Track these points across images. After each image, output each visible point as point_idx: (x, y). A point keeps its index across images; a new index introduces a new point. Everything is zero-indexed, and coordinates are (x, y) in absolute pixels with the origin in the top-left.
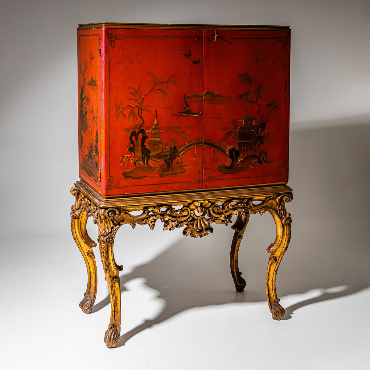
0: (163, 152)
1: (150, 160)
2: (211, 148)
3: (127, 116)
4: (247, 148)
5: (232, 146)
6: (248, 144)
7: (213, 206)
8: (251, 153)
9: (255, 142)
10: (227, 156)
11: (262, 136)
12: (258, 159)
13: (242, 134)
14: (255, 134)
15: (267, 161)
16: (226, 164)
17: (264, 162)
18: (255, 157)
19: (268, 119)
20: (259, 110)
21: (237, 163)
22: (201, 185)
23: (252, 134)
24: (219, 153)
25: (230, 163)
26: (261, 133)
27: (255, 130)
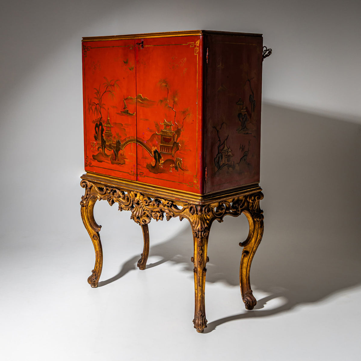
0: (113, 144)
1: (106, 148)
2: (141, 146)
3: (94, 111)
4: (167, 151)
5: (156, 148)
6: (168, 148)
7: (144, 199)
8: (169, 157)
9: (173, 147)
10: (153, 156)
11: (178, 143)
12: (175, 164)
13: (163, 137)
14: (172, 140)
15: (182, 168)
16: (152, 164)
17: (180, 169)
18: (173, 162)
19: (183, 126)
20: (175, 116)
21: (160, 164)
22: (136, 178)
23: (170, 139)
24: (147, 153)
25: (154, 163)
26: (177, 139)
27: (173, 135)
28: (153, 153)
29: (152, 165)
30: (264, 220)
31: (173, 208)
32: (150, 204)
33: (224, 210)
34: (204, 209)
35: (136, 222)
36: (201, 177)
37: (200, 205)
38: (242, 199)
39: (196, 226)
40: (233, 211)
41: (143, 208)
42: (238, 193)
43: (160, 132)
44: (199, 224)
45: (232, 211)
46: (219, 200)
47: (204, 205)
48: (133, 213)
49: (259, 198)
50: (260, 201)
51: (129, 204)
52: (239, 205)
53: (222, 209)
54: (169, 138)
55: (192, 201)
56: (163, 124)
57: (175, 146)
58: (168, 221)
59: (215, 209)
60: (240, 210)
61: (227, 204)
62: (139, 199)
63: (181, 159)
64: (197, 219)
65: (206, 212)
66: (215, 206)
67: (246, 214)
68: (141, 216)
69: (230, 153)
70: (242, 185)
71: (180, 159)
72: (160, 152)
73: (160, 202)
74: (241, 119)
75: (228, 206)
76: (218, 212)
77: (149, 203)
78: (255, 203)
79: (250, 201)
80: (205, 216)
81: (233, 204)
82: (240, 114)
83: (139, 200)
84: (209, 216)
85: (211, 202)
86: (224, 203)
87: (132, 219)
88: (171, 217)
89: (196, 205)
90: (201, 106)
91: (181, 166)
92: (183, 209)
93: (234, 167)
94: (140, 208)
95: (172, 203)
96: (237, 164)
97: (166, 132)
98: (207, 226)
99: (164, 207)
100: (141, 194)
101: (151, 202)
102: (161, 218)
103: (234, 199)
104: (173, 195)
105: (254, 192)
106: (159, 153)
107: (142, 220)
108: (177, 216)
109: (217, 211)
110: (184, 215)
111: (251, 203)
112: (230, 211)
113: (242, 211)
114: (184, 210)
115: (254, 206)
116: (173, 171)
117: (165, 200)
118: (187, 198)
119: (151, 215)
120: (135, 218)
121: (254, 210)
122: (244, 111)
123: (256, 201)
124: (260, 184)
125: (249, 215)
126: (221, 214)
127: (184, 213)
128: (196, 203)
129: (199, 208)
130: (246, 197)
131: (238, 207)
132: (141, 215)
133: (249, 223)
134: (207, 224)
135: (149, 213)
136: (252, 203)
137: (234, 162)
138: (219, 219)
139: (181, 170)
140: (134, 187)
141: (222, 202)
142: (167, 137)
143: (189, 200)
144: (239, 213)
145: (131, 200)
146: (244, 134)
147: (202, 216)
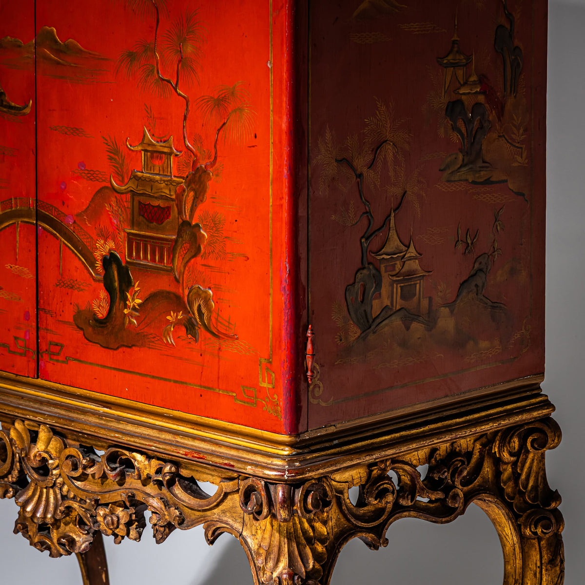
2: (55, 236)
4: (153, 260)
5: (111, 245)
6: (157, 245)
7: (68, 452)
8: (164, 284)
9: (176, 241)
10: (99, 277)
11: (197, 225)
12: (186, 312)
13: (140, 202)
14: (175, 212)
15: (215, 331)
16: (96, 309)
17: (203, 329)
18: (177, 302)
19: (216, 158)
20: (185, 119)
21: (126, 311)
22: (33, 365)
23: (166, 211)
24: (77, 263)
25: (105, 306)
26: (192, 211)
27: (177, 196)
28: (99, 264)
29: (95, 314)
30: (564, 533)
31: (178, 490)
32: (90, 471)
33: (390, 498)
34: (299, 494)
35: (35, 545)
36: (286, 364)
37: (286, 481)
38: (470, 449)
39: (270, 564)
40: (431, 502)
41: (61, 489)
42: (450, 426)
43: (126, 180)
44: (282, 559)
45: (426, 500)
46: (368, 459)
47: (302, 482)
48: (24, 506)
49: (541, 444)
50: (548, 452)
51: (9, 473)
52: (455, 472)
53: (381, 494)
54: (162, 205)
55: (251, 464)
56: (140, 148)
57: (186, 237)
58: (158, 542)
59: (352, 496)
60: (461, 494)
61: (404, 470)
62: (47, 452)
63: (210, 292)
64: (271, 536)
65: (310, 507)
66: (350, 483)
67: (490, 510)
68: (56, 523)
69: (415, 265)
70: (469, 391)
71: (206, 292)
72: (127, 262)
73: (129, 464)
74: (461, 124)
75: (406, 479)
76: (365, 505)
77: (85, 467)
78: (527, 465)
79: (506, 455)
80: (306, 525)
81: (431, 470)
82: (454, 108)
83: (46, 455)
84: (325, 523)
85: (330, 469)
86: (392, 469)
87: (20, 534)
88: (170, 527)
89: (269, 483)
90: (285, 76)
91: (209, 319)
92: (218, 494)
93: (430, 320)
94: (52, 487)
95: (173, 469)
96: (446, 305)
97: (152, 180)
98: (317, 566)
99: (144, 485)
100: (55, 432)
101: (93, 463)
102: (133, 533)
103: (434, 451)
104: (179, 439)
105: (518, 418)
106: (123, 264)
107: (59, 540)
108: (193, 524)
109: (361, 503)
110: (222, 522)
111: (507, 464)
112: (419, 498)
113: (469, 498)
114: (222, 501)
115: (520, 475)
116: (177, 338)
117: (149, 457)
118: (233, 453)
119: (92, 516)
120: (33, 529)
121: (522, 494)
122: (469, 93)
123: (531, 456)
124: (547, 386)
125: (499, 514)
126: (380, 512)
127: (224, 512)
128: (267, 472)
129: (280, 494)
130: (487, 441)
131: (453, 482)
132: (53, 517)
133: (503, 546)
134: (317, 557)
135: (87, 510)
136: (515, 464)
137: (430, 299)
138: (370, 536)
139: (209, 335)
140: (27, 403)
141: (383, 466)
142: (156, 203)
143: (239, 460)
144: (455, 509)
145: (13, 455)
146: (474, 182)
147: (294, 524)
